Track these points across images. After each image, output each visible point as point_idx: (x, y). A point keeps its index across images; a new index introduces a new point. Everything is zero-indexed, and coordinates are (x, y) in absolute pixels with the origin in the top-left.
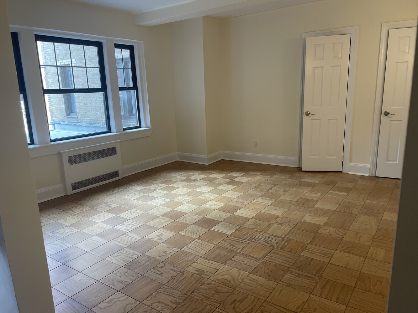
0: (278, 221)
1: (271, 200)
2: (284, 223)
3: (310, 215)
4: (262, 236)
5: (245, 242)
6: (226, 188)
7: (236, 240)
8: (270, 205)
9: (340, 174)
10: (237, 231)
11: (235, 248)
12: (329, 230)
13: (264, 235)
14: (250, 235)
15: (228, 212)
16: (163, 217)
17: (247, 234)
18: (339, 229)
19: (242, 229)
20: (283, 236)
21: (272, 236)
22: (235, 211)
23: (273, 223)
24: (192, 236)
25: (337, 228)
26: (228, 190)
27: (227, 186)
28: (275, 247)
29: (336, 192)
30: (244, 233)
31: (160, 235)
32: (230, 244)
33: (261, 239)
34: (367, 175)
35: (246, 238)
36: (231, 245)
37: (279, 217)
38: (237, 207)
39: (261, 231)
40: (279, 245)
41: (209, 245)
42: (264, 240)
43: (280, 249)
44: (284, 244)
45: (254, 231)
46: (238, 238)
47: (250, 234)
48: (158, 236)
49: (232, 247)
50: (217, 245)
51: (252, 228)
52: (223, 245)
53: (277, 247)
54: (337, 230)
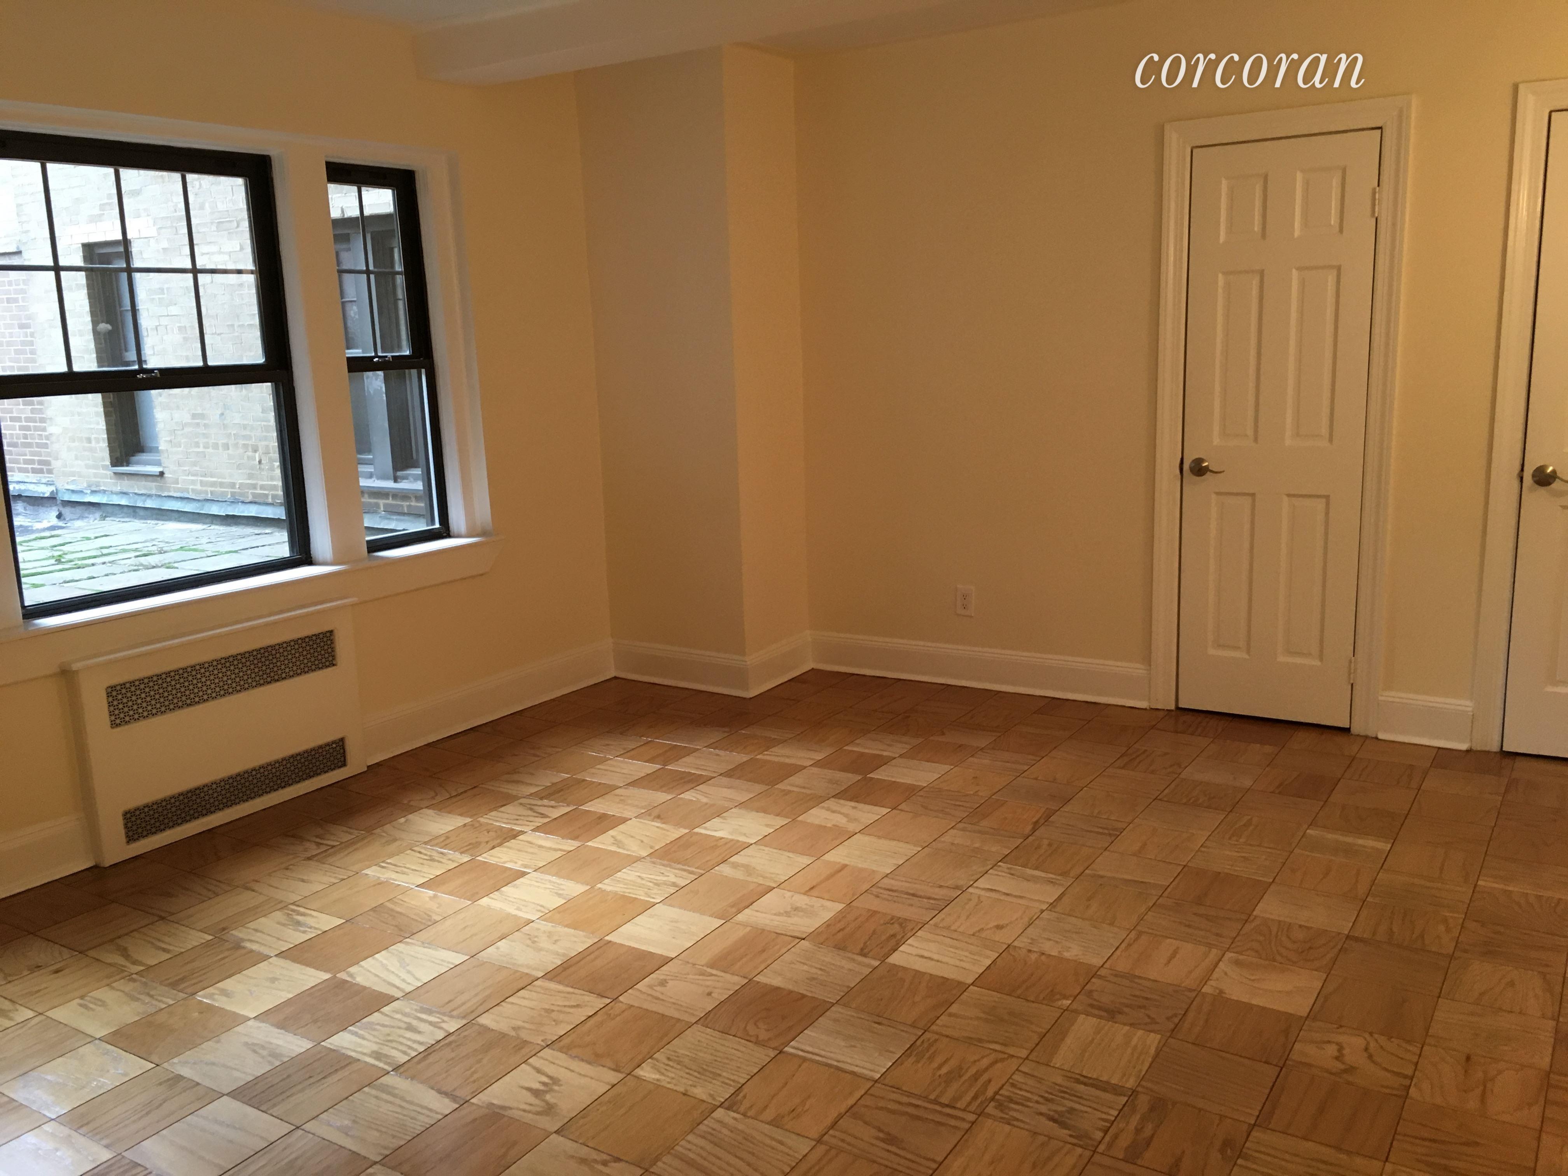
0: (1095, 995)
1: (1051, 882)
2: (1126, 1010)
3: (1237, 963)
4: (1031, 1082)
5: (953, 1122)
6: (841, 820)
7: (910, 1110)
8: (1052, 906)
9: (1340, 739)
10: (912, 1059)
11: (909, 1156)
12: (1341, 1048)
13: (1040, 1080)
14: (976, 1077)
15: (863, 953)
16: (552, 985)
17: (960, 1077)
18: (1382, 1040)
19: (931, 1045)
20: (1131, 1083)
21: (1078, 1081)
22: (893, 942)
23: (1075, 1006)
24: (699, 1092)
25: (1371, 1034)
26: (852, 827)
27: (844, 810)
28: (1101, 1148)
29: (1341, 838)
30: (944, 1070)
31: (544, 1084)
32: (881, 1135)
33: (1029, 1100)
34: (1464, 747)
35: (956, 1099)
36: (891, 1139)
37: (1100, 977)
38: (902, 922)
39: (1024, 1053)
40: (1116, 1137)
41: (781, 1143)
42: (1043, 1109)
43: (1125, 1160)
44: (1138, 1131)
45: (993, 1056)
46: (919, 1097)
47: (973, 1070)
48: (536, 1093)
49: (893, 1149)
50: (819, 1141)
51: (980, 1040)
52: (849, 1139)
53: (1110, 1146)
54: (1372, 1044)
